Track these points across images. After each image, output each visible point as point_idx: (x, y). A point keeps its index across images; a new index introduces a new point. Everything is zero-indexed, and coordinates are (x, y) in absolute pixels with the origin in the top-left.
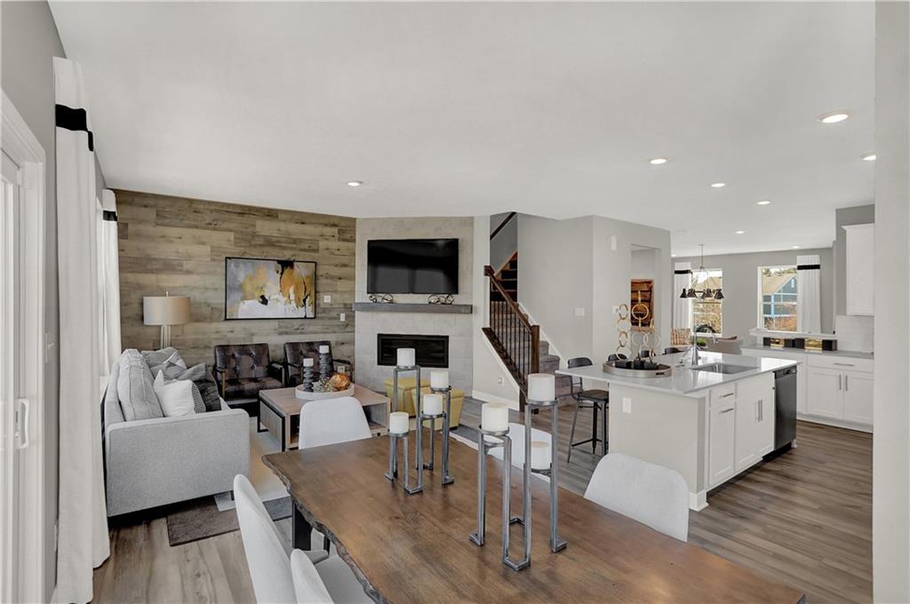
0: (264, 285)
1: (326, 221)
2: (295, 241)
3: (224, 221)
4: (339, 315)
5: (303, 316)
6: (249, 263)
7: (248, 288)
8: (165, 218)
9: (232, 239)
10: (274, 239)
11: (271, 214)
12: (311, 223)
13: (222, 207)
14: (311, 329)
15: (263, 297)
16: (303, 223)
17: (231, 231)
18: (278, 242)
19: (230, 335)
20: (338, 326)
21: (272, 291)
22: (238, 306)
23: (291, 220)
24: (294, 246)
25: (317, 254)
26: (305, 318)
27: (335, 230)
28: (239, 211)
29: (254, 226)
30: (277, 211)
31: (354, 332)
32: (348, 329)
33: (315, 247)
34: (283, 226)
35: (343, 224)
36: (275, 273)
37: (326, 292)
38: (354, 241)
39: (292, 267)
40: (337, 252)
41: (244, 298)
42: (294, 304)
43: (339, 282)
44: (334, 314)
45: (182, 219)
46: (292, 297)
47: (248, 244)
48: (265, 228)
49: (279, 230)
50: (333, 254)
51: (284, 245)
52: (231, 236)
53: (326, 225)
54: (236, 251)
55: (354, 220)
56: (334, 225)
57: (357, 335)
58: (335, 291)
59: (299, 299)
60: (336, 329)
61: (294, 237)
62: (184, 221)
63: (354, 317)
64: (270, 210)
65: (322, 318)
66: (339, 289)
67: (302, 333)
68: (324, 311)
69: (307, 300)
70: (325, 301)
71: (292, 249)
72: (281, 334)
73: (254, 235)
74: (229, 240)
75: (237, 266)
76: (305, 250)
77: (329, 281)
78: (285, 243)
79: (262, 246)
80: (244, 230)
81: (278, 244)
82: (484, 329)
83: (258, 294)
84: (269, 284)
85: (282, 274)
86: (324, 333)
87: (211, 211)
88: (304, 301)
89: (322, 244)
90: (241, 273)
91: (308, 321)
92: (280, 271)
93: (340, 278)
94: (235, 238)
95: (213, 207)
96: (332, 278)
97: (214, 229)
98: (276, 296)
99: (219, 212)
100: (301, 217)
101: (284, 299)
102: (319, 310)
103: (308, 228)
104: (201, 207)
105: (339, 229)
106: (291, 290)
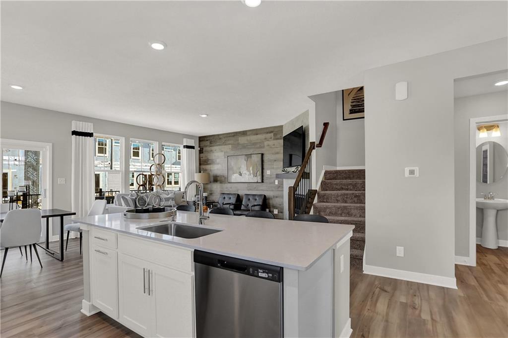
0: (241, 167)
1: (268, 131)
2: (254, 144)
3: (228, 140)
4: (275, 181)
7: (235, 168)
8: (212, 143)
10: (246, 145)
11: (244, 133)
12: (260, 134)
14: (261, 188)
15: (240, 172)
16: (257, 134)
17: (229, 144)
18: (247, 146)
19: (230, 189)
20: (274, 187)
21: (244, 170)
22: (232, 177)
23: (252, 134)
24: (253, 146)
25: (263, 149)
26: (257, 182)
27: (272, 134)
28: (233, 135)
29: (238, 140)
30: (246, 131)
31: (283, 191)
32: (280, 189)
33: (262, 146)
34: (248, 138)
35: (276, 130)
36: (244, 161)
37: (268, 169)
39: (251, 157)
40: (273, 146)
41: (234, 173)
42: (252, 175)
43: (275, 163)
44: (272, 181)
46: (251, 172)
47: (236, 149)
48: (242, 140)
49: (247, 140)
50: (271, 148)
51: (249, 147)
52: (230, 146)
53: (267, 133)
54: (232, 153)
55: (282, 126)
56: (272, 132)
57: (284, 193)
58: (273, 168)
59: (254, 172)
60: (273, 189)
61: (253, 142)
63: (283, 182)
64: (243, 131)
65: (266, 183)
66: (275, 167)
67: (257, 190)
68: (267, 178)
69: (258, 173)
70: (268, 174)
71: (253, 148)
72: (248, 190)
73: (238, 144)
74: (230, 148)
75: (231, 159)
76: (258, 148)
77: (270, 163)
78: (250, 145)
79: (241, 149)
80: (235, 143)
83: (238, 171)
84: (243, 166)
86: (267, 191)
87: (224, 137)
88: (256, 173)
89: (266, 143)
90: (232, 162)
91: (258, 184)
92: (246, 160)
93: (275, 161)
95: (225, 136)
96: (271, 161)
97: (225, 145)
98: (245, 172)
99: (227, 137)
100: (256, 132)
101: (248, 173)
102: (265, 178)
103: (259, 136)
104: (221, 137)
105: (274, 134)
106: (251, 168)
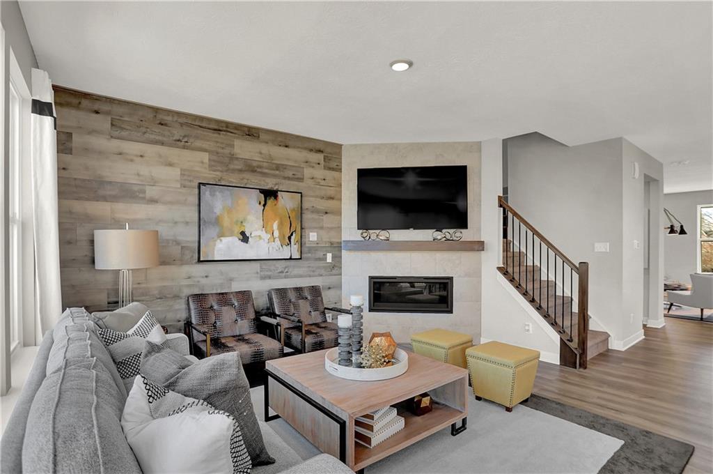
0: (245, 219)
1: (311, 145)
2: (278, 167)
3: (197, 137)
4: (326, 255)
5: (289, 257)
6: (227, 191)
7: (226, 222)
8: (122, 129)
9: (206, 160)
10: (255, 164)
11: (251, 133)
12: (294, 147)
13: (195, 120)
14: (296, 271)
15: (243, 233)
16: (286, 146)
17: (205, 150)
18: (259, 167)
19: (204, 281)
20: (325, 267)
21: (254, 226)
22: (215, 245)
23: (273, 142)
24: (277, 172)
25: (302, 184)
26: (291, 259)
27: (320, 157)
28: (216, 127)
29: (233, 146)
30: (258, 129)
31: (341, 274)
32: (334, 272)
33: (299, 175)
34: (265, 149)
35: (329, 150)
36: (258, 205)
37: (313, 229)
38: (340, 170)
39: (276, 197)
40: (323, 182)
41: (221, 235)
42: (278, 242)
43: (325, 217)
44: (320, 254)
45: (145, 133)
46: (276, 234)
47: (225, 168)
48: (245, 149)
49: (261, 153)
50: (318, 184)
51: (266, 171)
52: (205, 157)
53: (311, 150)
54: (208, 175)
55: (340, 146)
56: (320, 151)
57: (344, 278)
58: (322, 228)
59: (284, 236)
60: (323, 272)
61: (278, 162)
62: (147, 135)
63: (341, 257)
64: (250, 128)
65: (308, 259)
66: (325, 225)
67: (286, 277)
68: (310, 250)
69: (293, 238)
70: (311, 239)
71: (275, 176)
72: (263, 278)
73: (232, 157)
74: (202, 163)
75: (213, 195)
76: (289, 178)
77: (315, 216)
78: (267, 168)
79: (240, 171)
80: (220, 150)
81: (259, 170)
82: (499, 269)
83: (237, 230)
84: (251, 218)
85: (264, 205)
86: (310, 276)
87: (182, 125)
88: (290, 238)
89: (308, 172)
90: (217, 202)
91: (292, 262)
92: (263, 203)
93: (326, 213)
94: (209, 160)
95: (181, 120)
96: (317, 211)
97: (184, 147)
98: (259, 233)
99: (187, 124)
100: (285, 140)
101: (267, 236)
102: (305, 249)
103: (292, 153)
104: (169, 119)
105: (325, 156)
106: (275, 226)
